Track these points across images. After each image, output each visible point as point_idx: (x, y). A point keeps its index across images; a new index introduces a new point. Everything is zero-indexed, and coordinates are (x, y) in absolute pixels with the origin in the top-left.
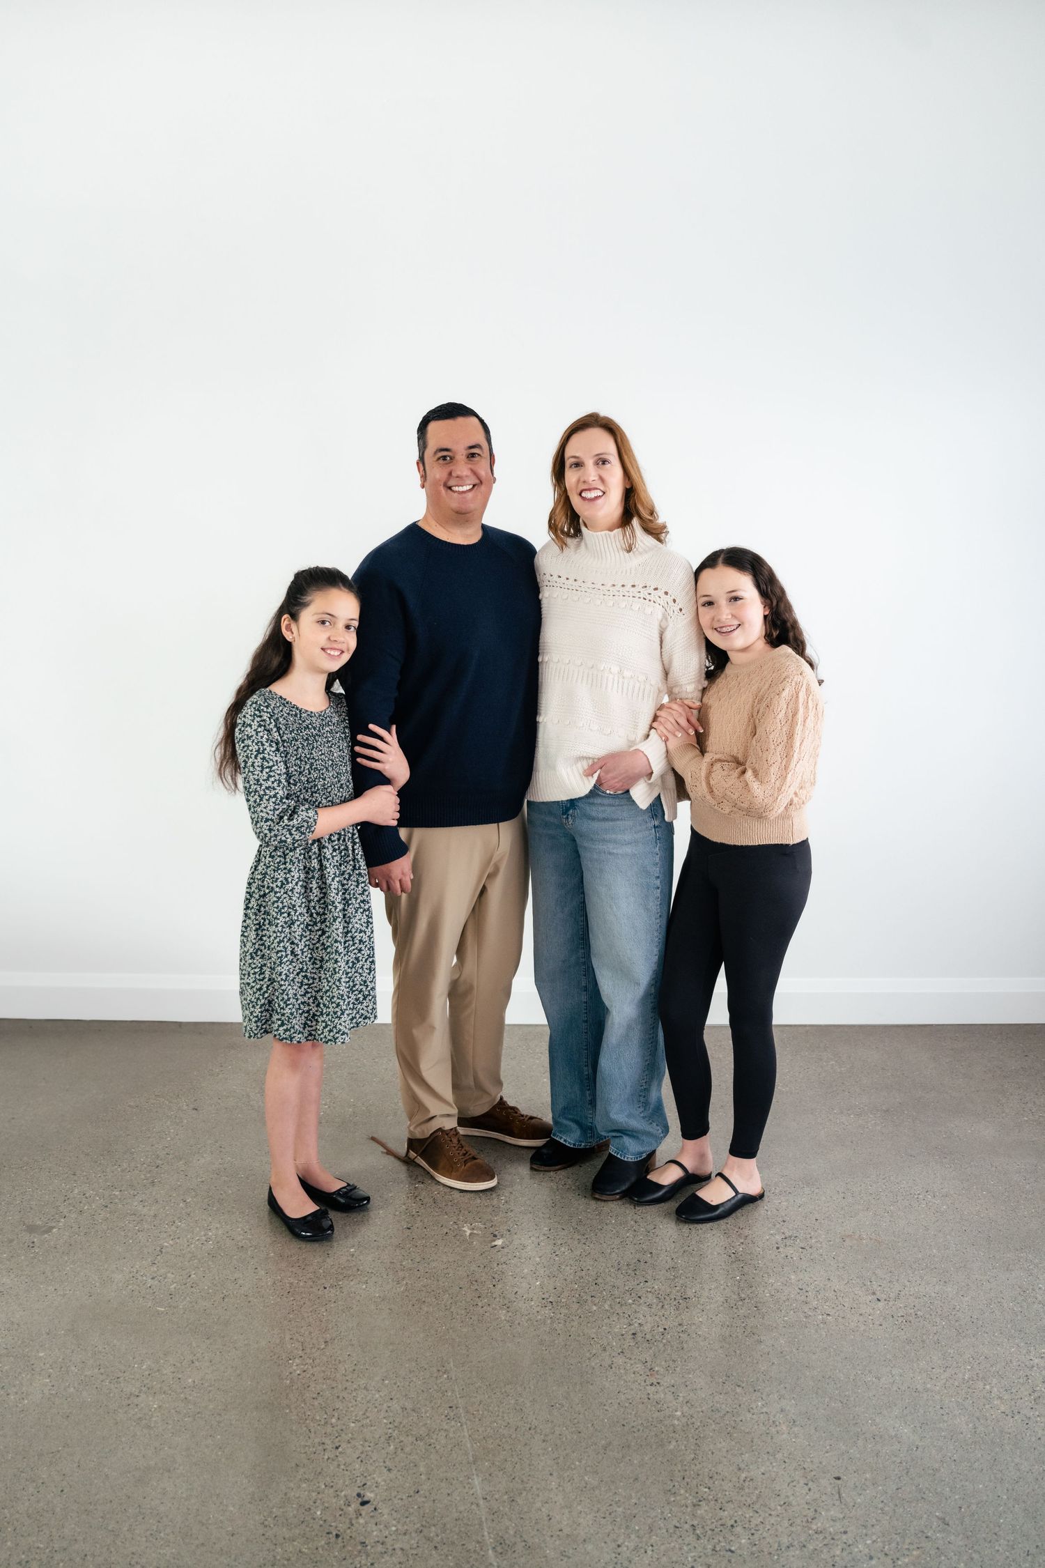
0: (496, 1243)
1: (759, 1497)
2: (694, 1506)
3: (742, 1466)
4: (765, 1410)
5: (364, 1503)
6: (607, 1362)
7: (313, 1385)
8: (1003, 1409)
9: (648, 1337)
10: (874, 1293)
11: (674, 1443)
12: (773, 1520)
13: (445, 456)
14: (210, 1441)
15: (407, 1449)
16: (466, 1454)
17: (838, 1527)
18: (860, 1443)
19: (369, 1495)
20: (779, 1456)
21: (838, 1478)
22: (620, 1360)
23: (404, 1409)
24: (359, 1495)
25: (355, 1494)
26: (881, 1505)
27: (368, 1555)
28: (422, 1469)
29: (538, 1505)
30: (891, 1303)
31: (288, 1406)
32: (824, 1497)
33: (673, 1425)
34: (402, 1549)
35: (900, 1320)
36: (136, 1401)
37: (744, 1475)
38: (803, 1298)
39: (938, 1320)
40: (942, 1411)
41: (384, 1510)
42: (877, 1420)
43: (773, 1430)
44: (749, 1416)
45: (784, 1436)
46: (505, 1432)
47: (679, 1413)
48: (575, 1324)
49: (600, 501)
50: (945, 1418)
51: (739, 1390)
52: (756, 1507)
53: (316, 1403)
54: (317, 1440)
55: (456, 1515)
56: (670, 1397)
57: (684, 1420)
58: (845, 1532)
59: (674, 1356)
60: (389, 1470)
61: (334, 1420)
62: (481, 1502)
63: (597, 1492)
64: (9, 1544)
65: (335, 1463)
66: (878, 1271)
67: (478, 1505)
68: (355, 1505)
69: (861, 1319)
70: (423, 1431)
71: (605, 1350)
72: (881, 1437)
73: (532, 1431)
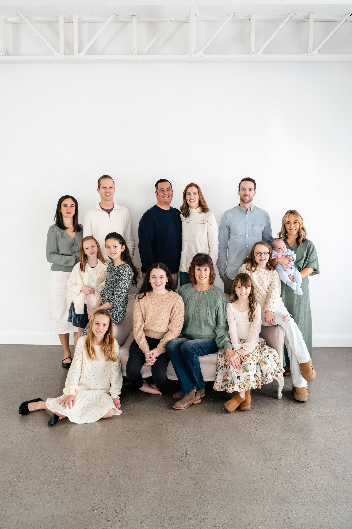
0: (211, 399)
1: (286, 454)
2: (270, 455)
3: (281, 448)
4: (286, 436)
5: (187, 454)
6: (244, 426)
7: (169, 430)
8: (347, 436)
9: (254, 420)
10: (313, 412)
11: (263, 443)
12: (290, 458)
13: (162, 190)
14: (145, 441)
15: (196, 444)
16: (211, 445)
17: (306, 460)
18: (311, 443)
19: (188, 453)
20: (290, 446)
21: (306, 450)
22: (248, 425)
23: (193, 435)
24: (185, 453)
25: (184, 452)
26: (317, 456)
27: (190, 464)
28: (200, 448)
29: (231, 455)
30: (318, 414)
31: (163, 434)
32: (302, 454)
33: (263, 439)
34: (198, 463)
35: (320, 417)
36: (124, 433)
37: (282, 450)
38: (294, 412)
39: (330, 418)
40: (332, 437)
41: (193, 456)
42: (315, 438)
43: (288, 440)
44: (282, 437)
45: (292, 442)
46: (220, 440)
47: (264, 437)
48: (235, 418)
49: (194, 202)
50: (333, 438)
51: (279, 432)
52: (285, 456)
53: (170, 434)
54: (172, 442)
55: (210, 457)
56: (261, 433)
57: (266, 438)
58: (308, 461)
59: (262, 425)
60: (192, 448)
61: (176, 437)
62: (216, 454)
63: (245, 452)
64: (101, 461)
65: (178, 446)
66: (314, 407)
67: (215, 455)
68: (185, 455)
69: (310, 417)
70: (199, 440)
71: (243, 423)
72: (316, 442)
73: (227, 440)
